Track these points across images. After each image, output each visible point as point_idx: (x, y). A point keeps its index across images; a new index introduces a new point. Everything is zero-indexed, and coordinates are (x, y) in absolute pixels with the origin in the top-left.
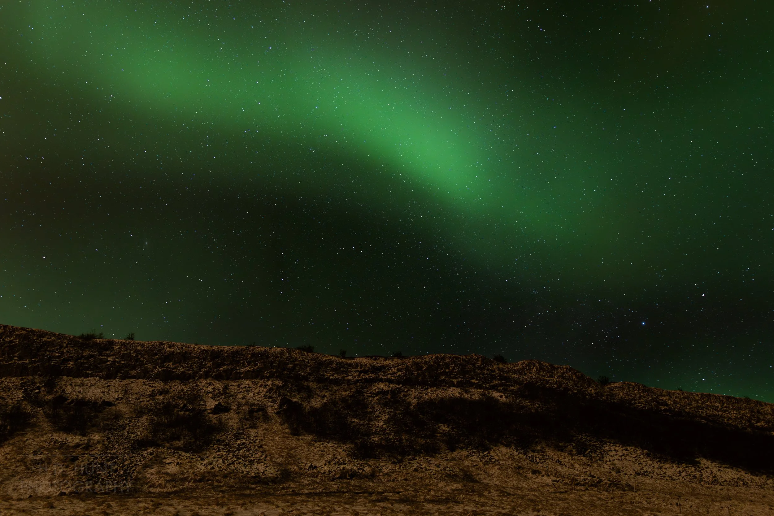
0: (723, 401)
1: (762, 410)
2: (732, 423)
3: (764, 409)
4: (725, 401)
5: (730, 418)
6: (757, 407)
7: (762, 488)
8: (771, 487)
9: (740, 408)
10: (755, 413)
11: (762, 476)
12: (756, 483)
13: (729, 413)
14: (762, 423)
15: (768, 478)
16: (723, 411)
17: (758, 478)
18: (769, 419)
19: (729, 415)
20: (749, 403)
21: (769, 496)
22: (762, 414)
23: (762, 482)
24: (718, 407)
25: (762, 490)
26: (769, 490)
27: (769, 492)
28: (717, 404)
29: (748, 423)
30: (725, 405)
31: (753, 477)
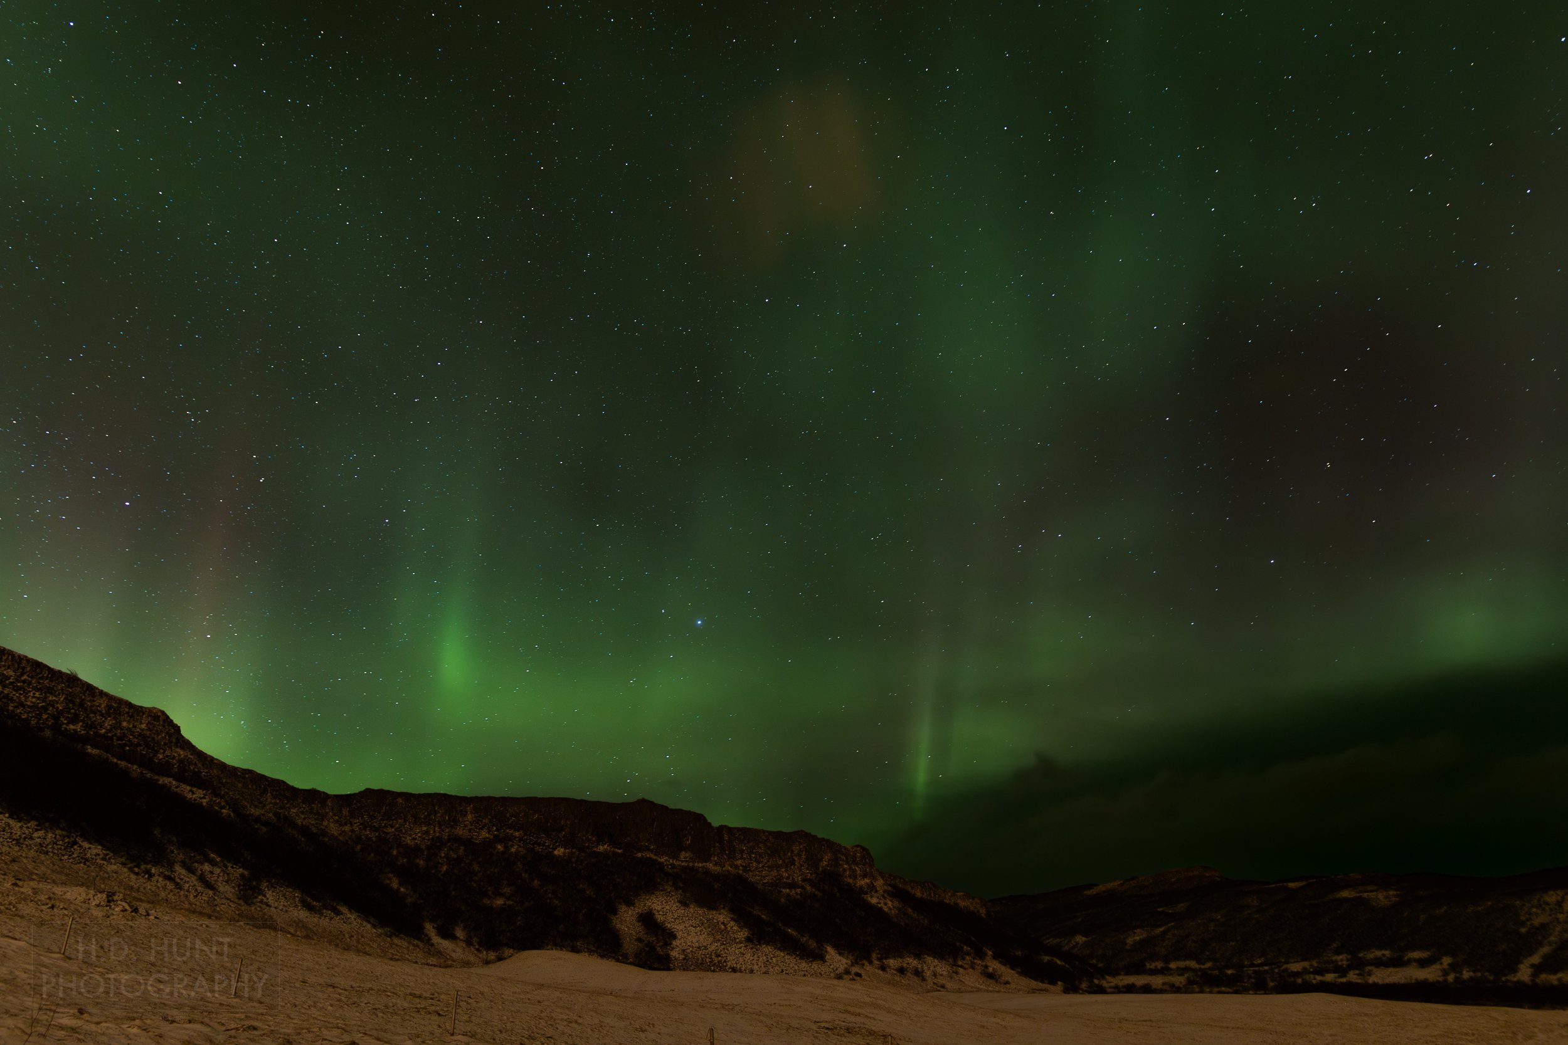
0: (24, 668)
1: (89, 703)
2: (21, 713)
3: (94, 701)
4: (28, 669)
5: (22, 705)
6: (84, 695)
7: (18, 843)
8: (36, 846)
9: (50, 690)
10: (74, 704)
11: (29, 822)
12: (11, 833)
13: (26, 693)
14: (78, 727)
15: (39, 828)
16: (14, 686)
17: (20, 824)
18: (95, 721)
19: (23, 699)
20: (71, 685)
21: (24, 860)
22: (86, 709)
23: (24, 834)
24: (8, 678)
25: (17, 848)
26: (30, 849)
27: (26, 854)
28: (10, 672)
29: (52, 721)
30: (25, 677)
31: (11, 822)
